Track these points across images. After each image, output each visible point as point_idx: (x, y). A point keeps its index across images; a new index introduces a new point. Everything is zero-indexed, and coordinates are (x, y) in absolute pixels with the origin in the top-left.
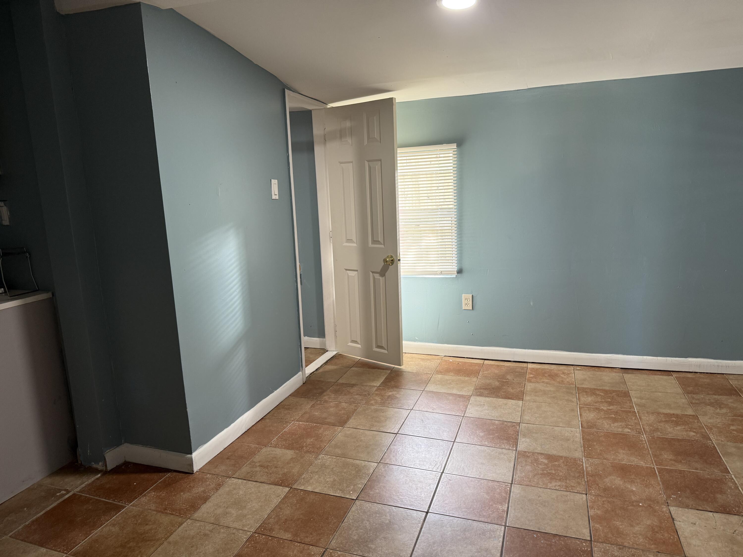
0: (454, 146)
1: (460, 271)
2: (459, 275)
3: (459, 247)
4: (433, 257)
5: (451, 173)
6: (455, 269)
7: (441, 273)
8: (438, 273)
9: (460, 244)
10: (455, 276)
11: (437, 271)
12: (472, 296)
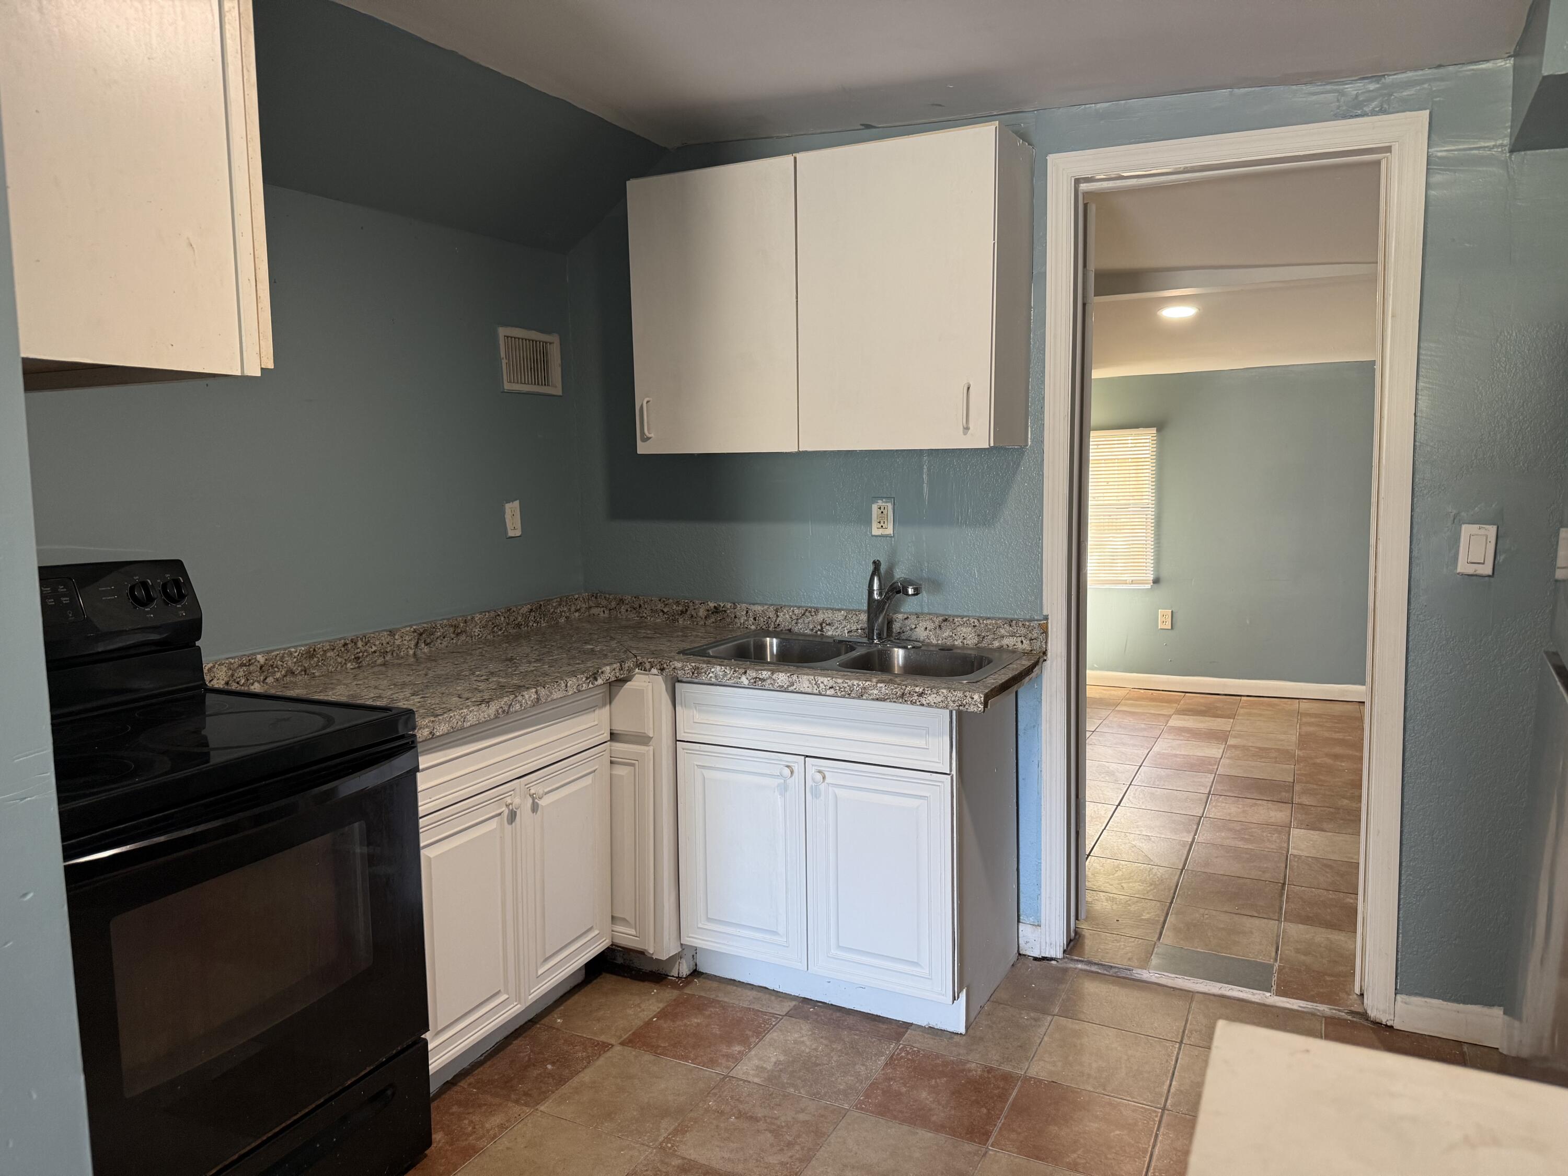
0: (1154, 430)
1: (1156, 581)
2: (1155, 585)
3: (1156, 551)
4: (1121, 563)
5: (1149, 458)
6: (1151, 577)
7: (1132, 582)
8: (1128, 582)
9: (1159, 547)
10: (1150, 587)
11: (1126, 580)
12: (1172, 611)
